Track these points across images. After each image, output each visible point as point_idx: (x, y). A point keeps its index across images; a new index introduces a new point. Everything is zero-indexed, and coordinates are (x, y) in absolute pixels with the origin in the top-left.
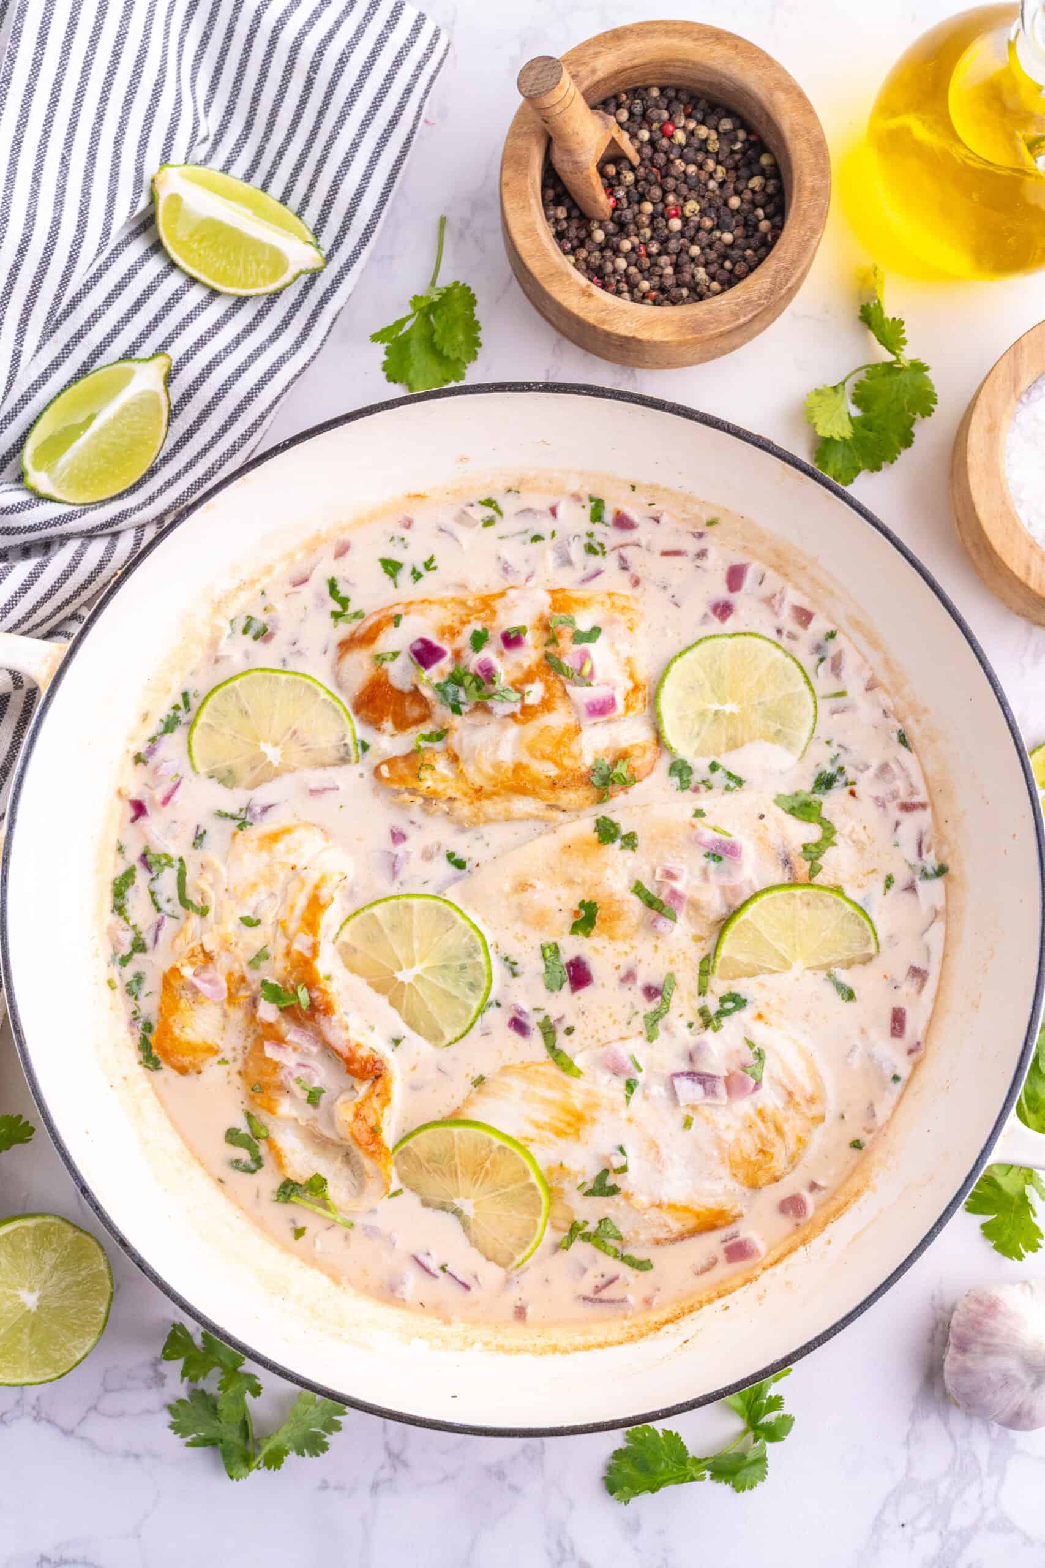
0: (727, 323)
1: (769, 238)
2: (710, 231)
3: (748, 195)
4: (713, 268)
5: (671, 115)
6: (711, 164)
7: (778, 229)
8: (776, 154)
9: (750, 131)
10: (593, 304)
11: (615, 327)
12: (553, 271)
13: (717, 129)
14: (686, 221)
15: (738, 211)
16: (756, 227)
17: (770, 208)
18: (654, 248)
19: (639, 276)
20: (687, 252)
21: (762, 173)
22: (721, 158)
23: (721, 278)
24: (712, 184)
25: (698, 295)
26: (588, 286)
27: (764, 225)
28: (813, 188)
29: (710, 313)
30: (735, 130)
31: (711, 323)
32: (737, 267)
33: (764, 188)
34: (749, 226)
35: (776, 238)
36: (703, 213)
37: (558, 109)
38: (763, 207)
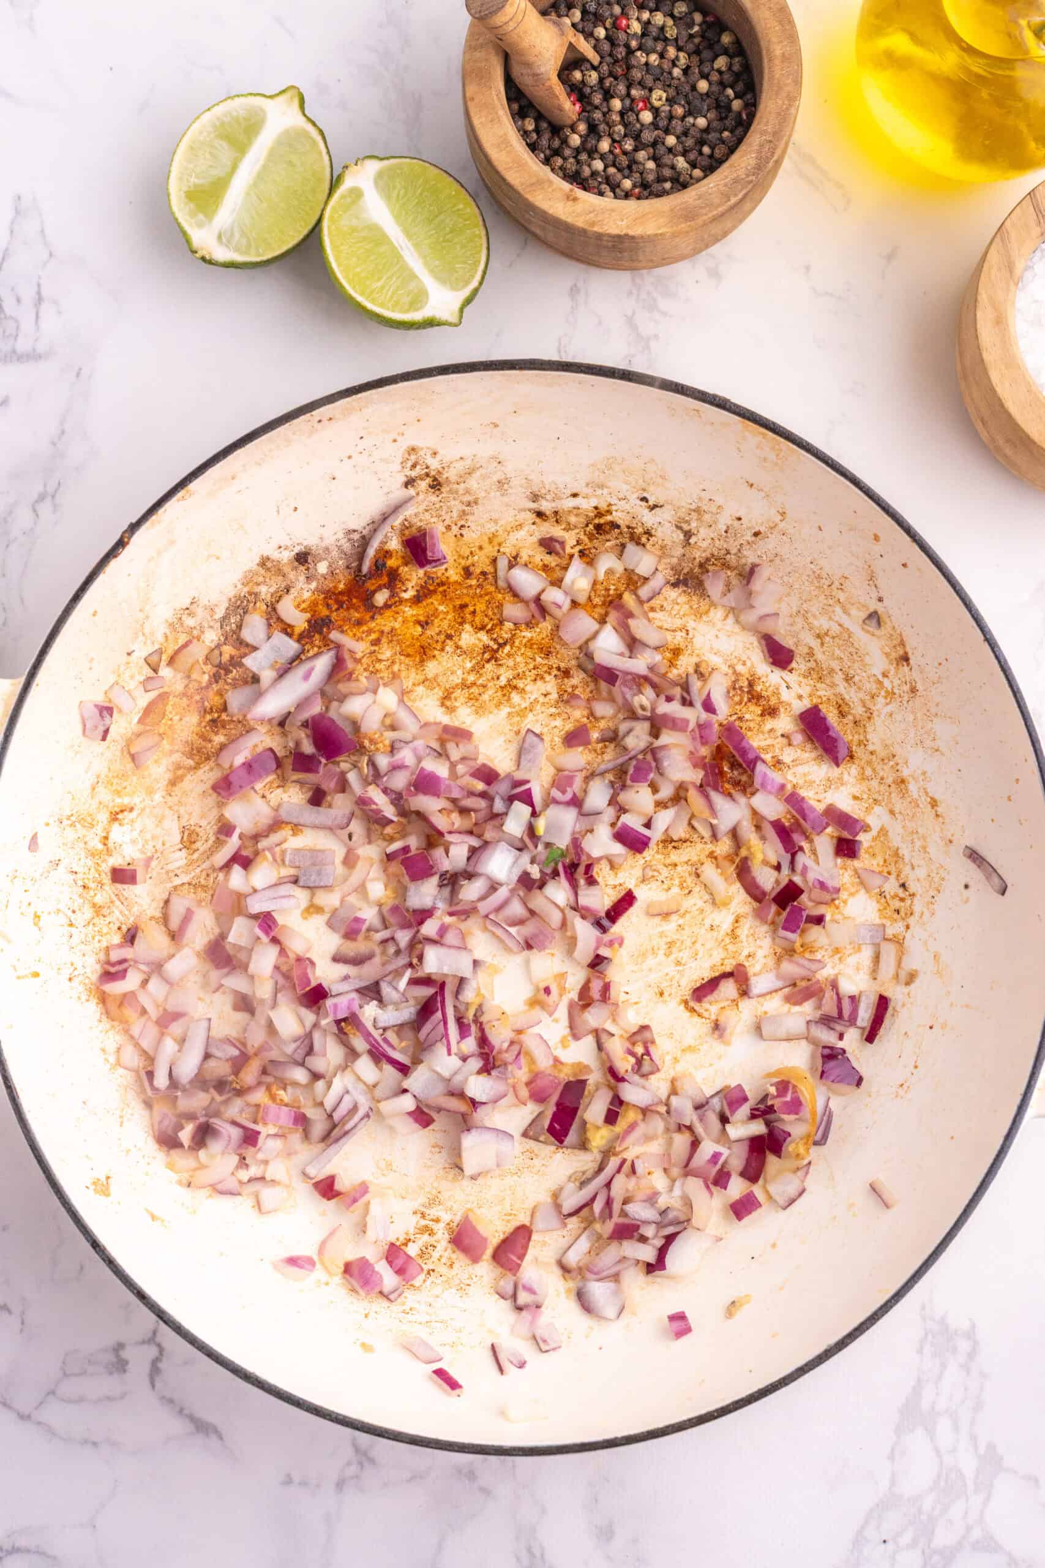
0: (719, 206)
1: (744, 116)
2: (683, 118)
3: (715, 77)
4: (692, 156)
5: (623, 9)
6: (672, 52)
7: (752, 107)
8: (737, 30)
9: (705, 14)
10: (579, 207)
11: (606, 228)
12: (534, 180)
13: (672, 16)
14: (656, 111)
15: (707, 94)
16: (729, 108)
17: (740, 86)
18: (629, 145)
19: (619, 176)
20: (663, 143)
21: (726, 52)
22: (681, 43)
23: (703, 163)
24: (676, 72)
25: (681, 184)
26: (571, 190)
27: (737, 105)
28: (783, 55)
29: (699, 198)
30: (690, 13)
31: (701, 208)
32: (717, 151)
33: (730, 67)
34: (722, 108)
35: (752, 116)
36: (670, 101)
37: (511, 26)
38: (732, 88)
